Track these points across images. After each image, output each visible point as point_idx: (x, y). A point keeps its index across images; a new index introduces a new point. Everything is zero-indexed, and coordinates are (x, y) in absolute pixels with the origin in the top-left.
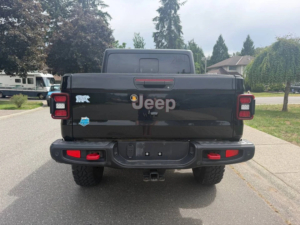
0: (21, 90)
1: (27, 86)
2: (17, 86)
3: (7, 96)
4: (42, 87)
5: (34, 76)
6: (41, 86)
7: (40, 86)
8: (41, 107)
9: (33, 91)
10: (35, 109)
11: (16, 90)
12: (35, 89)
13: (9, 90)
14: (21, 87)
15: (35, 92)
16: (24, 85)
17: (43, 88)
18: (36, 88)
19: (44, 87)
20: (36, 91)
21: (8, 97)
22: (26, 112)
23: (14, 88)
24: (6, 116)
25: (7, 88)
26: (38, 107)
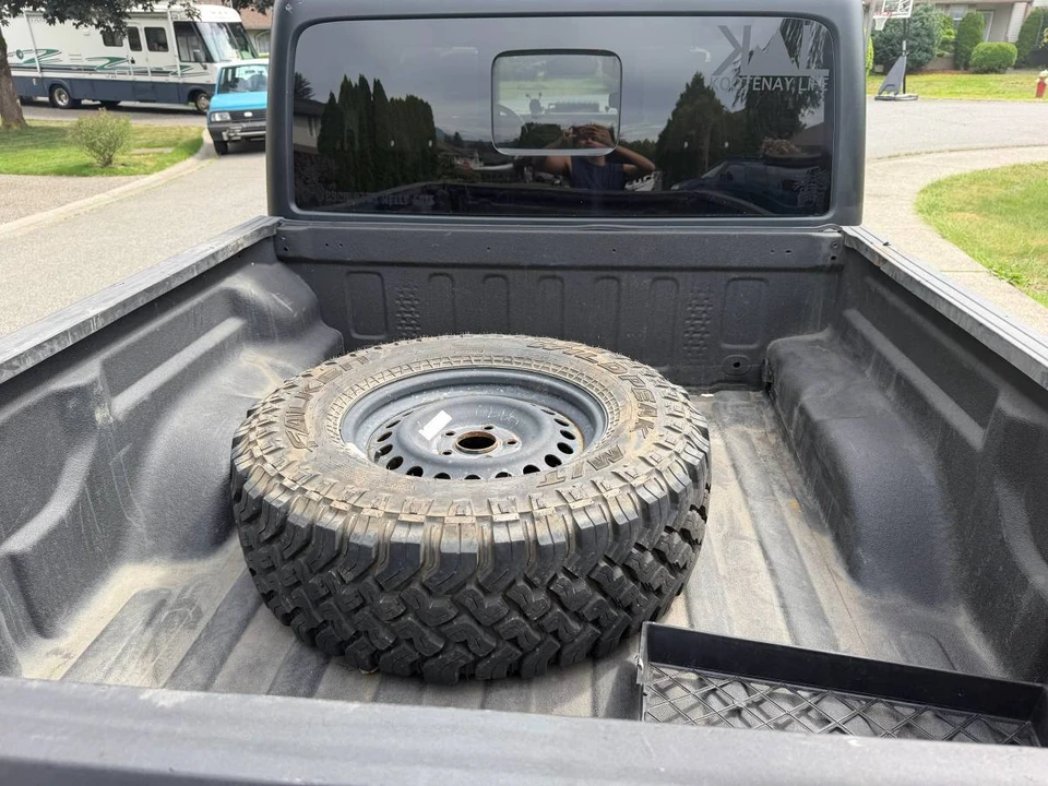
0: (130, 78)
1: (147, 59)
2: (113, 60)
3: (84, 102)
4: (201, 62)
5: (166, 18)
6: (197, 60)
7: (193, 59)
8: (191, 161)
9: (171, 79)
10: (164, 173)
11: (110, 77)
12: (175, 74)
13: (87, 76)
14: (126, 64)
15: (177, 84)
16: (134, 55)
17: (205, 68)
18: (182, 67)
19: (208, 64)
20: (181, 81)
21: (90, 102)
22: (127, 187)
23: (102, 68)
24: (50, 215)
25: (79, 69)
26: (180, 160)
